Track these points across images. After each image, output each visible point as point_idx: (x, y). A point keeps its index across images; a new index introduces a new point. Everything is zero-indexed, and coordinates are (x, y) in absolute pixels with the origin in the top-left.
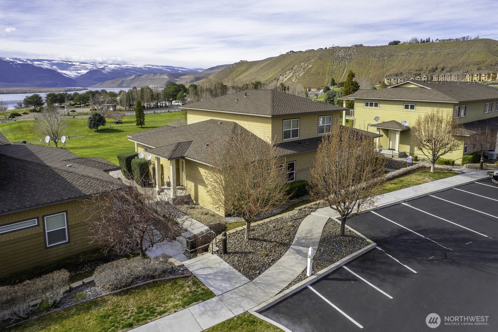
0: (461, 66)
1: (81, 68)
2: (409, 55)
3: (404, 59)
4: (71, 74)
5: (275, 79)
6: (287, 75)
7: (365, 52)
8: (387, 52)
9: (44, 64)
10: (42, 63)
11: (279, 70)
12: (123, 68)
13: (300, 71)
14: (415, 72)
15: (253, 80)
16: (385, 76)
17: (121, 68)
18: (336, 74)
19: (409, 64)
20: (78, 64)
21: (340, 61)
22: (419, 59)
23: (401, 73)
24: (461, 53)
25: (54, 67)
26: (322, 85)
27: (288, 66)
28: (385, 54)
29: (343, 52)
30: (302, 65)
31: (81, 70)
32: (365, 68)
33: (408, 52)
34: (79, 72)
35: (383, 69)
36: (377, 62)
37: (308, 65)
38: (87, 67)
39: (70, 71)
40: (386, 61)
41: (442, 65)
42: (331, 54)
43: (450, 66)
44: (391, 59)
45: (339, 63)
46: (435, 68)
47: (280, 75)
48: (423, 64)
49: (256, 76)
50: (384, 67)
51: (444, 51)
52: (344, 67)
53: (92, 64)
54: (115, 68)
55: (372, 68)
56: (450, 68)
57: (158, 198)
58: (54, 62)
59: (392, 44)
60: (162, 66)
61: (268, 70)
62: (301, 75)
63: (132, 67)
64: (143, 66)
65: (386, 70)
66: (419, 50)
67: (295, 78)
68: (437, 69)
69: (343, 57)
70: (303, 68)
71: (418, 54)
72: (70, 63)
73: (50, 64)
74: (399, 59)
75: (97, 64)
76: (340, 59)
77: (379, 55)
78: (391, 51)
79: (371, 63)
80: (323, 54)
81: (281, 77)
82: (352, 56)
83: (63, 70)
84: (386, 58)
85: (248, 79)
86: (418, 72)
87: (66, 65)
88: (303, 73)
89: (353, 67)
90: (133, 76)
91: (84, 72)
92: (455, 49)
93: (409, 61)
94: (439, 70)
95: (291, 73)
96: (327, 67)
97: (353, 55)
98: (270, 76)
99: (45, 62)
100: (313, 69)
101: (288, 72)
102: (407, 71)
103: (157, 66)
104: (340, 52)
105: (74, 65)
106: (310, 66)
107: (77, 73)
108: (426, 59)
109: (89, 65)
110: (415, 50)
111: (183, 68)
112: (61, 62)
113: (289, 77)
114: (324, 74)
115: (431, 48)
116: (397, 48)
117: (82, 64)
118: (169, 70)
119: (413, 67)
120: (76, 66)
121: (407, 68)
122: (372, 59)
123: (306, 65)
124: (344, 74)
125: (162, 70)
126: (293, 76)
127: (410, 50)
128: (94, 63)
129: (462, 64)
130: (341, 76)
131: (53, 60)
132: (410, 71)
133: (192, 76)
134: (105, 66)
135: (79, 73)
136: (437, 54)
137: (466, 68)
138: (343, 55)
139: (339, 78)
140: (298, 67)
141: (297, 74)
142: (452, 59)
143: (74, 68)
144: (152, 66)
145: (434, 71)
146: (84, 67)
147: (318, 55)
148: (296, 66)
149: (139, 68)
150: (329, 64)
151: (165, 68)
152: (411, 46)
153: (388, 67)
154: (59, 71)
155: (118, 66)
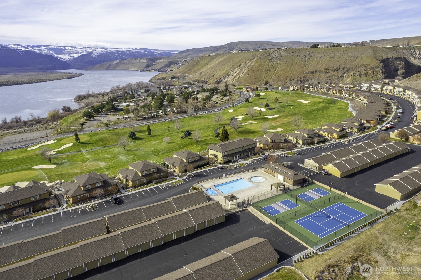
0: (355, 67)
1: (73, 52)
2: (323, 56)
3: (319, 60)
4: (65, 57)
5: (227, 74)
6: (236, 71)
7: (293, 53)
8: (308, 53)
9: (42, 49)
10: (40, 49)
11: (231, 66)
12: (108, 52)
13: (245, 68)
14: (325, 71)
15: (211, 74)
16: (305, 73)
17: (106, 52)
18: (270, 71)
19: (322, 64)
20: (70, 48)
21: (274, 60)
22: (329, 60)
23: (316, 71)
24: (357, 57)
25: (51, 52)
26: (260, 80)
27: (237, 63)
28: (306, 55)
29: (277, 53)
30: (247, 63)
31: (73, 54)
32: (291, 66)
33: (322, 54)
34: (72, 55)
35: (304, 68)
36: (300, 62)
37: (251, 64)
38: (78, 51)
39: (65, 54)
40: (306, 61)
41: (343, 66)
42: (268, 55)
43: (348, 66)
44: (311, 59)
45: (273, 62)
46: (338, 68)
47: (232, 71)
48: (331, 64)
49: (214, 71)
50: (304, 66)
51: (346, 55)
52: (277, 65)
53: (82, 48)
54: (101, 52)
55: (296, 66)
56: (348, 68)
57: (170, 171)
58: (50, 47)
59: (313, 47)
60: (140, 49)
61: (223, 65)
62: (246, 71)
63: (116, 51)
64: (125, 49)
65: (306, 68)
66: (330, 53)
67: (242, 73)
68: (339, 68)
69: (277, 58)
70: (247, 65)
71: (329, 56)
72: (64, 48)
73: (47, 49)
74: (316, 60)
75: (86, 48)
76: (275, 59)
77: (303, 56)
78: (311, 53)
79: (296, 63)
80: (263, 54)
81: (232, 73)
82: (283, 57)
83: (58, 54)
84: (307, 59)
85: (208, 72)
86: (327, 71)
87: (60, 50)
88: (247, 70)
89: (283, 65)
90: (118, 61)
91: (76, 55)
92: (354, 53)
93: (322, 62)
94: (341, 69)
95: (239, 69)
96: (264, 65)
97: (284, 55)
98: (224, 71)
99: (43, 47)
100: (255, 67)
101: (237, 69)
102: (319, 70)
103: (136, 49)
104: (275, 53)
105: (67, 49)
106: (253, 64)
107: (70, 56)
108: (334, 61)
109: (79, 49)
110: (328, 53)
111: (158, 50)
112: (56, 47)
113: (237, 73)
114: (262, 71)
115: (338, 51)
116: (316, 50)
117: (73, 49)
118: (146, 53)
119: (324, 66)
120: (69, 51)
121: (320, 68)
122: (297, 59)
123: (250, 63)
124: (276, 71)
125: (141, 52)
126: (240, 72)
127: (324, 52)
128: (84, 48)
129: (355, 66)
130: (274, 73)
131: (49, 46)
132: (322, 70)
133: (166, 60)
134: (93, 50)
135: (72, 57)
136: (342, 57)
137: (358, 69)
138: (277, 55)
139: (272, 74)
140: (244, 65)
141: (243, 70)
142: (350, 61)
143: (67, 52)
144: (132, 49)
145: (338, 70)
146: (76, 51)
147: (259, 56)
148: (243, 64)
149: (122, 52)
150: (266, 63)
151: (143, 50)
152: (325, 49)
153: (307, 66)
154: (56, 55)
155: (104, 50)
